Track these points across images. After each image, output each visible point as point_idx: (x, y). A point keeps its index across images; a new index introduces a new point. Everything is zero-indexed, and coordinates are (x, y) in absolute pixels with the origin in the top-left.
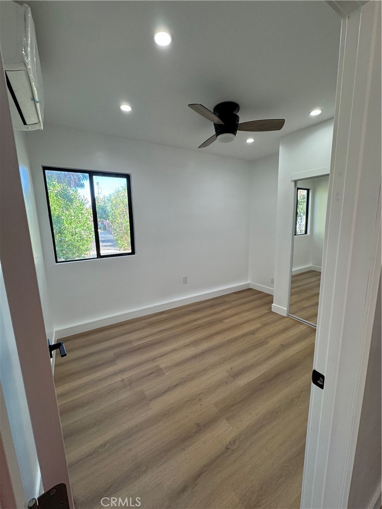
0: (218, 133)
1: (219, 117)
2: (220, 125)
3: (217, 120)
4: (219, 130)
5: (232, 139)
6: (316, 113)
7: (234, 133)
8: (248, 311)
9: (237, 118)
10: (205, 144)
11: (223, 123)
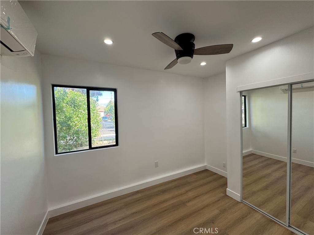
0: (178, 57)
1: (179, 44)
2: (180, 51)
3: (177, 47)
4: (179, 55)
5: (189, 62)
6: (257, 40)
7: (192, 57)
8: (206, 193)
9: (193, 45)
10: (170, 66)
11: (182, 49)
